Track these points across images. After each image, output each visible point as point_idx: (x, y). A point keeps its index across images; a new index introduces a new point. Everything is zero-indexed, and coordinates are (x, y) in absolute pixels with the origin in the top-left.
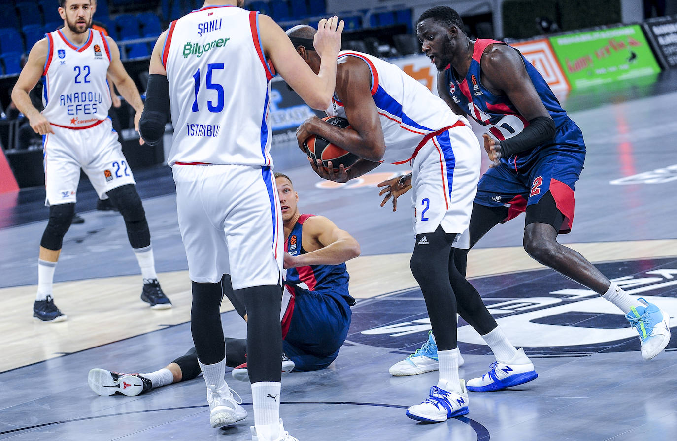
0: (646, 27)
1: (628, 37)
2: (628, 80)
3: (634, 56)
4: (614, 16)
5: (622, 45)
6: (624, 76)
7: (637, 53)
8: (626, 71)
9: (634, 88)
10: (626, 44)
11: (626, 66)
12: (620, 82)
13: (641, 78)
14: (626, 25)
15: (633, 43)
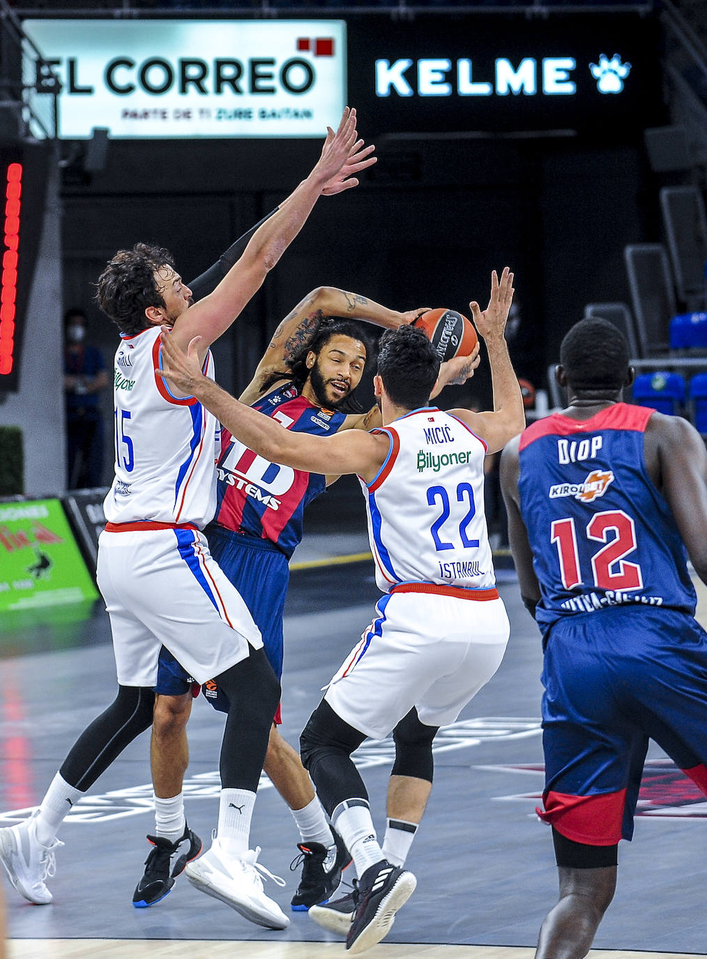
0: (73, 503)
1: (36, 523)
2: (31, 612)
3: (44, 563)
4: (9, 480)
5: (21, 540)
6: (23, 604)
7: (50, 556)
8: (28, 593)
9: (43, 627)
10: (31, 538)
11: (28, 582)
12: (17, 613)
13: (56, 609)
14: (31, 499)
15: (44, 537)
